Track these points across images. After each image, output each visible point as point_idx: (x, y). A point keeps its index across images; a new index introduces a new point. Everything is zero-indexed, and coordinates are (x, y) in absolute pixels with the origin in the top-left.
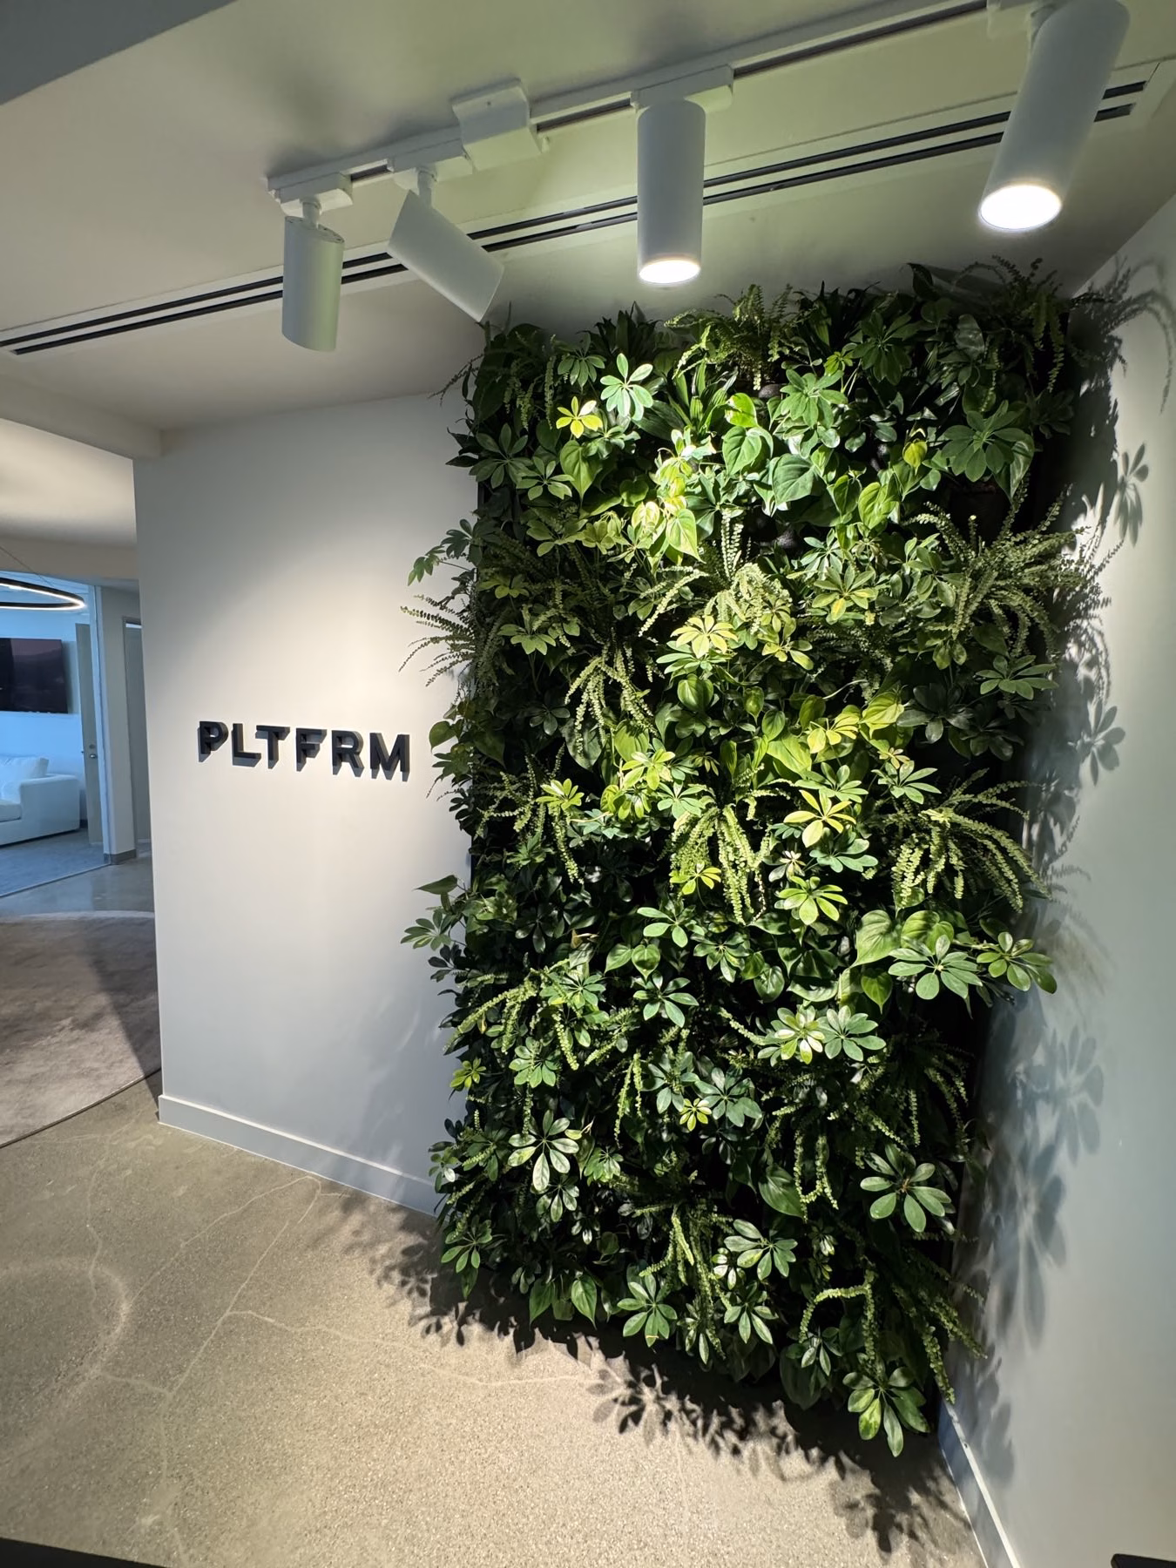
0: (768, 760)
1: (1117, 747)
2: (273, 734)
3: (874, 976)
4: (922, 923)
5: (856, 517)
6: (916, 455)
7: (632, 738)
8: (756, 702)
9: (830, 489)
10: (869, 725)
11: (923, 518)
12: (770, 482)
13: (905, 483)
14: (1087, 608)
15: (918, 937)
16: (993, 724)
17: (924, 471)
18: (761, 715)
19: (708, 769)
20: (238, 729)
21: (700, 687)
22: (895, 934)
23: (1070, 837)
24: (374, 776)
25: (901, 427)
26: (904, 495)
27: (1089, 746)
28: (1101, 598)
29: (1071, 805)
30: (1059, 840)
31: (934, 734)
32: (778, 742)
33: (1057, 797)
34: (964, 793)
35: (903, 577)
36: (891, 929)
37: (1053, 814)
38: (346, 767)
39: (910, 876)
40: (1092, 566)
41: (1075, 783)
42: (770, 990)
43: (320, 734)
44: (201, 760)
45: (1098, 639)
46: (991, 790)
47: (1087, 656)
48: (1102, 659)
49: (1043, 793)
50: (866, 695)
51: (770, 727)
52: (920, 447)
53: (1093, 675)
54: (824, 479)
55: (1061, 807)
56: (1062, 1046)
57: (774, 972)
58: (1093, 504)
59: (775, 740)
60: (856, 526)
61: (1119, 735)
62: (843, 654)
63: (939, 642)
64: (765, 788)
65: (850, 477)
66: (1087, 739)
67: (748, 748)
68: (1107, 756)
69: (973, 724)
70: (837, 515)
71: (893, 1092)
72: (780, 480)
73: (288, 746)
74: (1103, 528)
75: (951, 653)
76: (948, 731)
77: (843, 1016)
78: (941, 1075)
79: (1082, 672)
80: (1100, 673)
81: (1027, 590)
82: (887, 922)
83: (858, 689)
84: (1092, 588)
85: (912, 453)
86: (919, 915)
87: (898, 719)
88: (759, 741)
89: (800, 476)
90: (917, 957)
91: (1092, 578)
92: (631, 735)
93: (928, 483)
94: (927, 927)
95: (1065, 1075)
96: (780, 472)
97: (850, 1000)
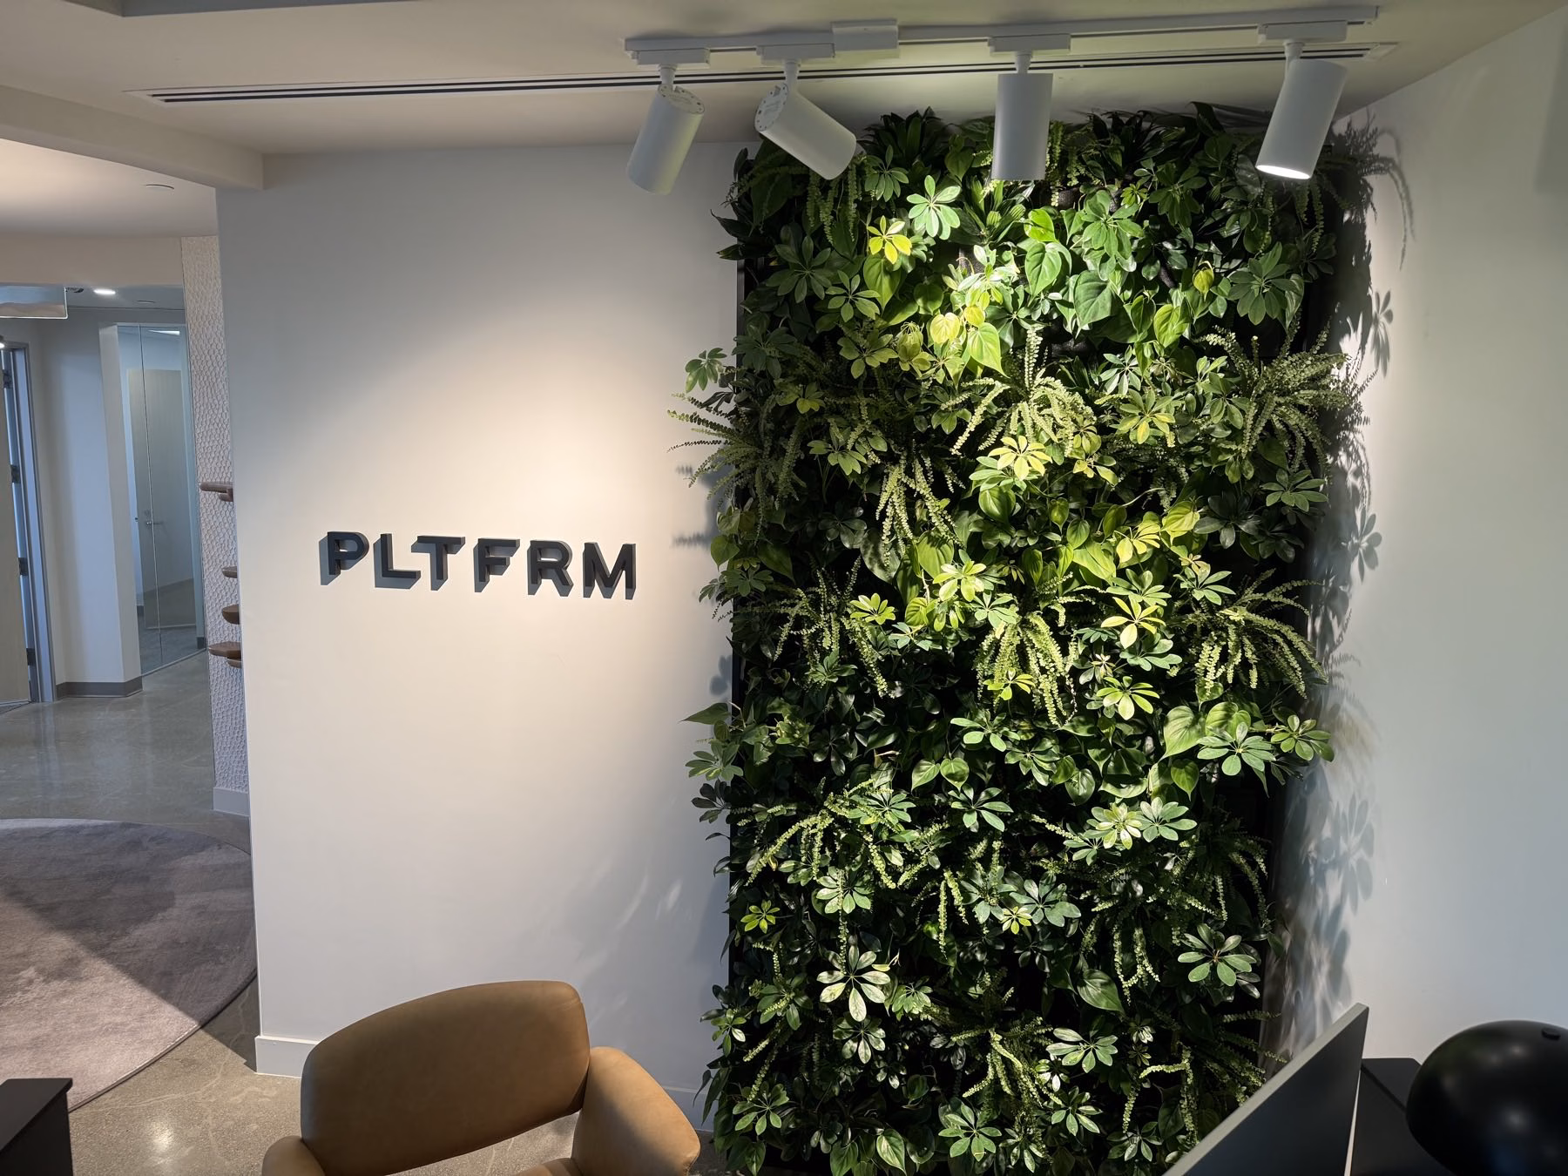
0: (1074, 567)
1: (1376, 549)
2: (440, 548)
3: (1181, 767)
4: (1224, 713)
5: (1151, 335)
6: (1205, 283)
7: (934, 549)
8: (1061, 512)
9: (1128, 308)
10: (1169, 533)
11: (1212, 339)
12: (1071, 299)
13: (1195, 308)
14: (1353, 422)
15: (1220, 726)
16: (1277, 529)
17: (1212, 298)
18: (1066, 525)
19: (1015, 578)
20: (385, 541)
21: (1004, 498)
22: (1198, 727)
23: (1344, 629)
24: (587, 594)
25: (1190, 255)
26: (1196, 318)
27: (1357, 546)
28: (1363, 416)
29: (1345, 600)
30: (1337, 631)
31: (1228, 540)
32: (1082, 550)
33: (1334, 592)
34: (1255, 592)
35: (1197, 397)
36: (1195, 722)
37: (1331, 608)
38: (547, 585)
39: (1212, 670)
40: (1356, 385)
41: (1347, 581)
42: (1082, 792)
43: (512, 545)
44: (325, 581)
45: (1361, 452)
46: (1278, 589)
47: (1354, 466)
48: (1364, 471)
49: (1324, 589)
50: (1165, 503)
51: (1074, 536)
52: (1208, 275)
53: (1358, 484)
54: (1121, 297)
55: (1336, 601)
56: (1344, 814)
57: (1083, 775)
58: (1356, 329)
59: (1079, 548)
60: (1152, 344)
61: (1376, 539)
62: (1142, 464)
63: (1230, 457)
64: (1071, 594)
65: (1145, 296)
66: (1356, 541)
67: (1052, 555)
68: (1370, 556)
69: (1261, 530)
70: (1134, 332)
71: (1202, 878)
72: (1081, 299)
73: (462, 564)
74: (1363, 353)
75: (1241, 468)
76: (1240, 536)
77: (1155, 807)
78: (1244, 857)
79: (1351, 479)
80: (1363, 483)
81: (1302, 409)
82: (1191, 717)
83: (1156, 496)
84: (1356, 405)
85: (1201, 280)
86: (1220, 706)
87: (1195, 526)
88: (1063, 549)
89: (1099, 294)
90: (1221, 743)
91: (1356, 396)
92: (932, 546)
93: (1216, 309)
94: (1228, 716)
95: (1346, 840)
96: (1081, 291)
97: (1160, 792)
